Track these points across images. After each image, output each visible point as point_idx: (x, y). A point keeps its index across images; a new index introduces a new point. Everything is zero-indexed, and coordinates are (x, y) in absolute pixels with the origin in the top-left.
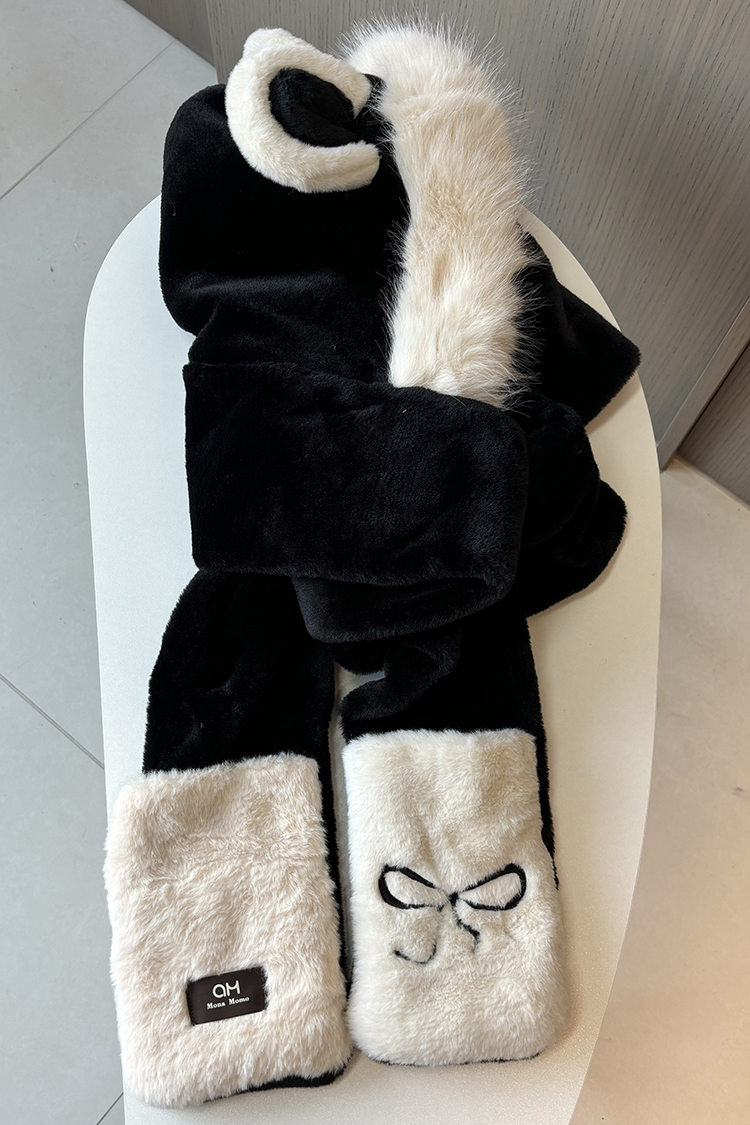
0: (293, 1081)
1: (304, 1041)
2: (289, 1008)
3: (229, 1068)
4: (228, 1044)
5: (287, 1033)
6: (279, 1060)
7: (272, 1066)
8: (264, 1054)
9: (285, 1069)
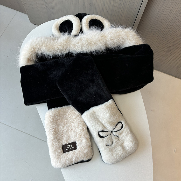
0: (83, 161)
1: (84, 154)
2: (81, 148)
3: (71, 160)
4: (70, 155)
5: (81, 153)
6: (80, 158)
7: (79, 159)
8: (77, 157)
9: (81, 159)
